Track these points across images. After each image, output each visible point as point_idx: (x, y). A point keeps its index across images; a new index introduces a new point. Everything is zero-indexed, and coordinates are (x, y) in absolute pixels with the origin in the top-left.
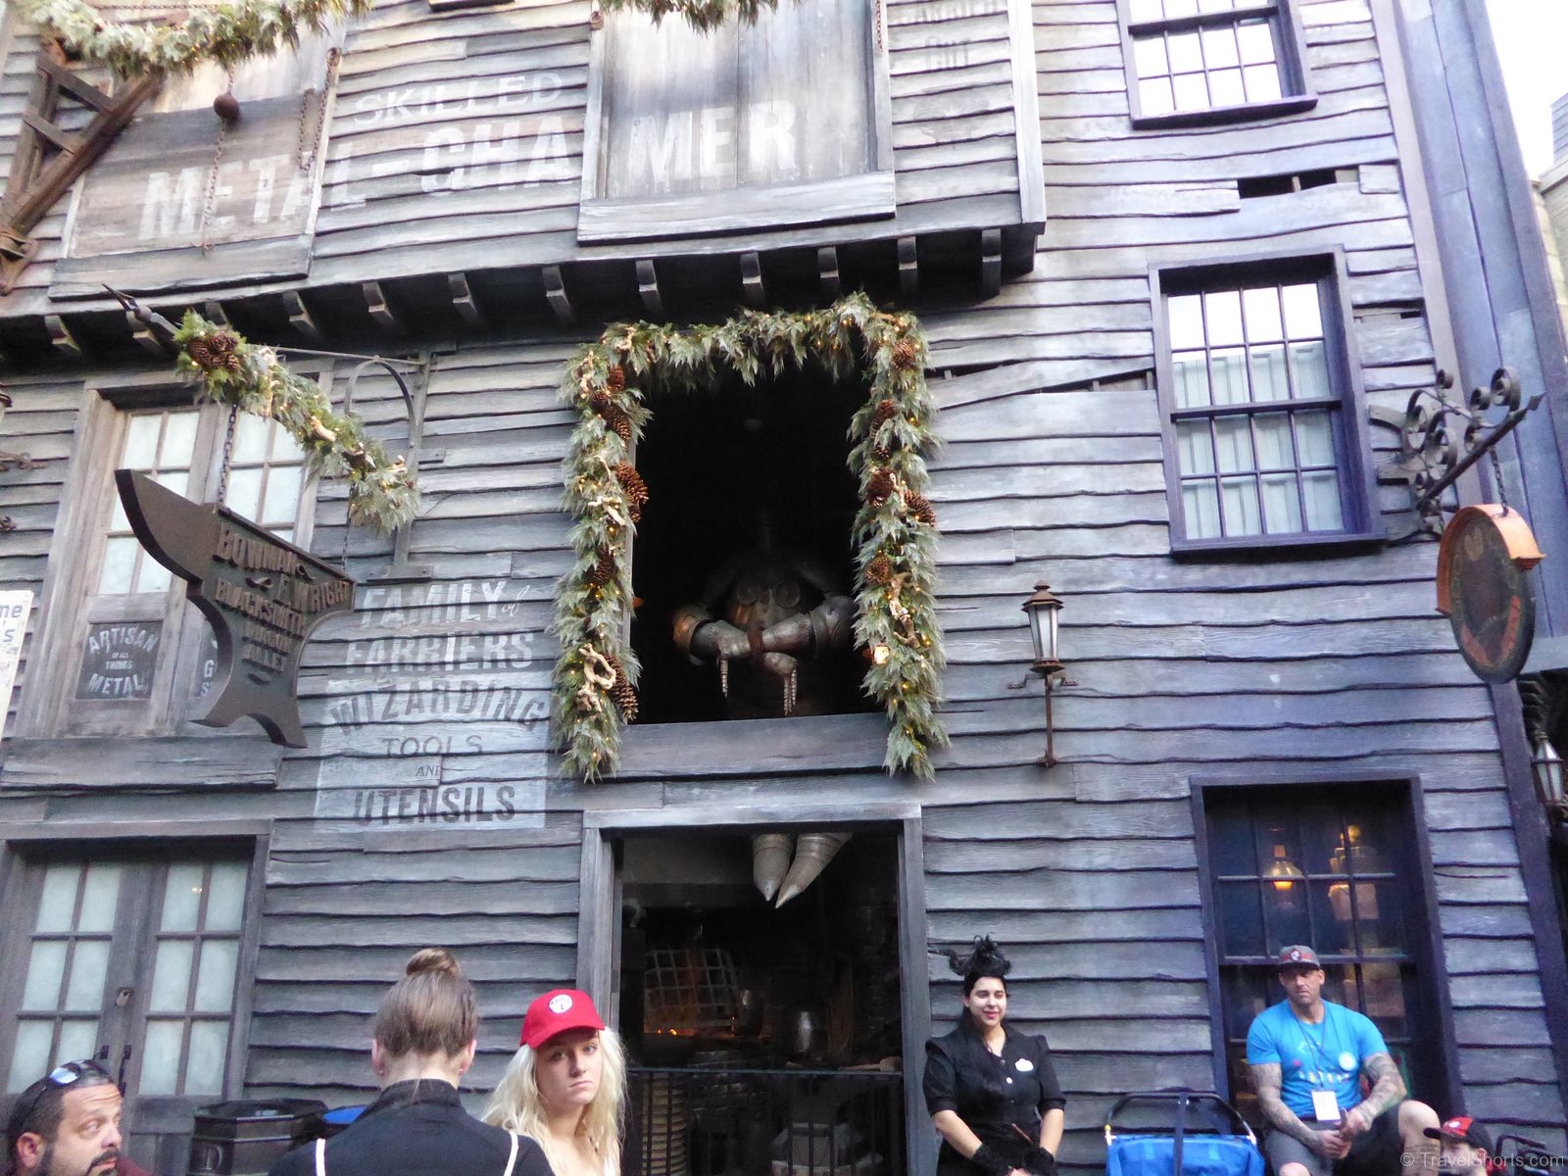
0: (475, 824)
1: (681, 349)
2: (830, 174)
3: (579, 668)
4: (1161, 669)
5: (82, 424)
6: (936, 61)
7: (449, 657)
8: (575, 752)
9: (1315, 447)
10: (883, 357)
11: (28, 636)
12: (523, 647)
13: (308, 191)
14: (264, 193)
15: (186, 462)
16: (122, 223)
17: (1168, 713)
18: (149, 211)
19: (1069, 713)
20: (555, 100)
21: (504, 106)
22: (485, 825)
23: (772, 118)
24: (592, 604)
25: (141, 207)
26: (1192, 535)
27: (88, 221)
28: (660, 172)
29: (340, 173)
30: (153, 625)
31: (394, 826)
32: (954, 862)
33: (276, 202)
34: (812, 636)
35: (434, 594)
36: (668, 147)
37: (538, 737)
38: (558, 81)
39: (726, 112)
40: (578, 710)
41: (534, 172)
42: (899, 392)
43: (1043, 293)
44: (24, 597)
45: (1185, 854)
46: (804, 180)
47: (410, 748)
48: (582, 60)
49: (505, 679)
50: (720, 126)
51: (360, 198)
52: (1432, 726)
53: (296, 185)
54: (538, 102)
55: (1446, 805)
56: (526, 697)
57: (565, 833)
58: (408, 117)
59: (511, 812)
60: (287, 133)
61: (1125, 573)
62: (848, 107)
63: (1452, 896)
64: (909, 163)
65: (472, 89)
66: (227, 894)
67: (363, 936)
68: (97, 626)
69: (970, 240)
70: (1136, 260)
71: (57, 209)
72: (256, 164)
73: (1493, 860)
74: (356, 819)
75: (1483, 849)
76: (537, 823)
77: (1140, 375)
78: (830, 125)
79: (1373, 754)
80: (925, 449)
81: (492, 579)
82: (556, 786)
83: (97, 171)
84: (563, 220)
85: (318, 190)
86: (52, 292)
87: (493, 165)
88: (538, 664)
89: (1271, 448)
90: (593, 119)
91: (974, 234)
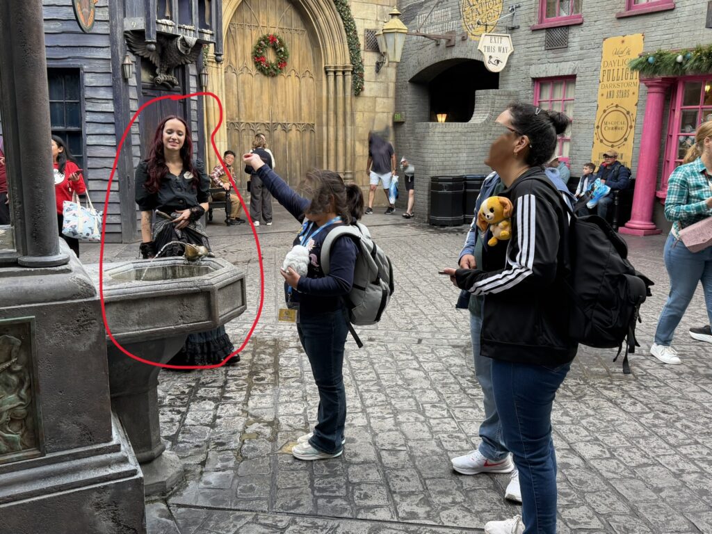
52: (89, 49)
55: (92, 77)
63: (90, 109)
73: (104, 97)
75: (102, 94)
79: (69, 58)
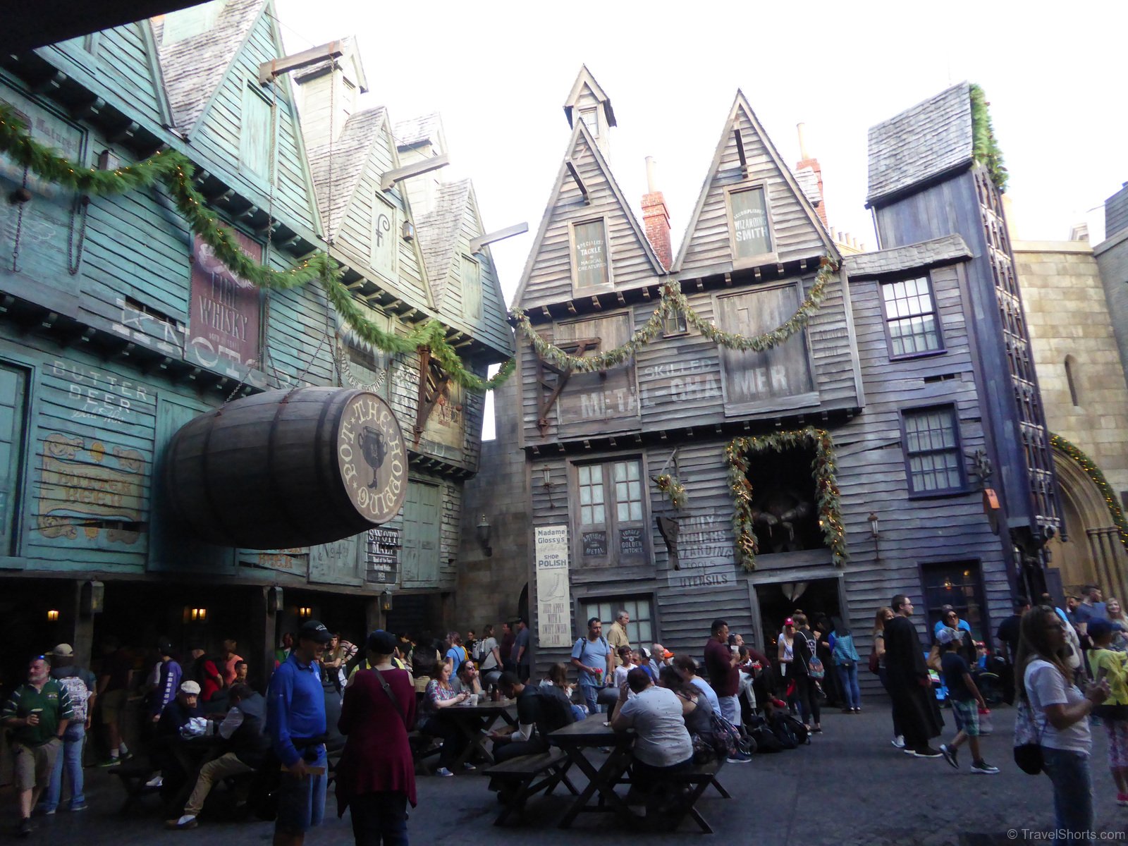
0: (716, 585)
1: (757, 444)
2: (799, 393)
3: (742, 541)
4: (908, 532)
5: (568, 472)
6: (828, 354)
7: (701, 539)
8: (744, 564)
9: (952, 461)
10: (820, 445)
11: (568, 539)
12: (722, 535)
13: (635, 401)
14: (621, 402)
15: (601, 482)
16: (575, 412)
17: (910, 544)
18: (583, 408)
19: (883, 546)
20: (708, 369)
21: (693, 371)
22: (720, 585)
23: (778, 372)
24: (743, 523)
25: (581, 407)
26: (916, 490)
27: (564, 412)
28: (745, 390)
29: (645, 395)
30: (603, 533)
31: (693, 587)
32: (853, 588)
33: (626, 404)
34: (797, 516)
35: (692, 521)
36: (747, 382)
37: (731, 560)
38: (710, 362)
39: (763, 370)
40: (744, 553)
41: (707, 394)
42: (826, 455)
43: (866, 419)
44: (564, 528)
45: (917, 582)
46: (791, 394)
47: (694, 566)
48: (716, 355)
49: (719, 544)
50: (762, 375)
51: (653, 403)
52: (982, 544)
53: (631, 399)
54: (704, 370)
55: (989, 565)
56: (725, 549)
57: (743, 586)
58: (663, 376)
59: (726, 581)
60: (624, 381)
61: (895, 505)
62: (802, 368)
63: (990, 589)
64: (822, 388)
65: (682, 366)
66: (644, 609)
67: (690, 617)
68: (585, 534)
69: (844, 411)
70: (894, 407)
71: (553, 408)
72: (615, 391)
73: (1001, 579)
74: (682, 586)
75: (999, 577)
76: (735, 584)
77: (897, 443)
78: (796, 373)
79: (969, 552)
80: (835, 472)
81: (710, 516)
82: (738, 574)
83: (563, 394)
84: (720, 410)
85: (639, 401)
86: (559, 436)
87: (694, 392)
88: (727, 540)
89: (939, 462)
90: (723, 375)
91: (844, 410)
